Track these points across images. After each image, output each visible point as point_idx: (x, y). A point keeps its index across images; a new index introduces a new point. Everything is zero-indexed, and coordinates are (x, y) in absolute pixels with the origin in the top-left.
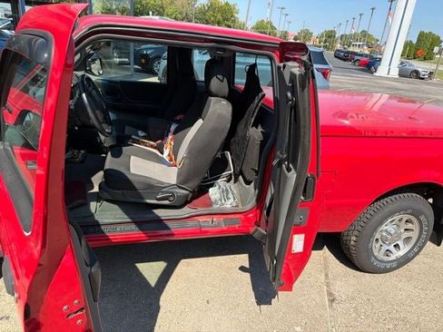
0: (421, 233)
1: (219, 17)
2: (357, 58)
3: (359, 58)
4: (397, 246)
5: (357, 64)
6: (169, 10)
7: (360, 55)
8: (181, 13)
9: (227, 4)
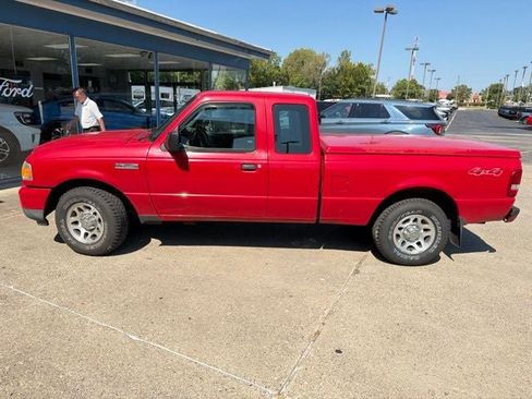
0: (437, 233)
1: (351, 80)
2: (525, 114)
3: (528, 114)
4: (419, 244)
5: (525, 122)
6: (295, 79)
7: (528, 111)
8: (307, 80)
9: (361, 65)
